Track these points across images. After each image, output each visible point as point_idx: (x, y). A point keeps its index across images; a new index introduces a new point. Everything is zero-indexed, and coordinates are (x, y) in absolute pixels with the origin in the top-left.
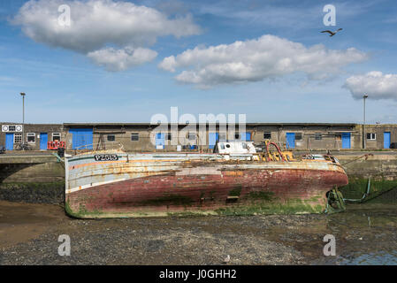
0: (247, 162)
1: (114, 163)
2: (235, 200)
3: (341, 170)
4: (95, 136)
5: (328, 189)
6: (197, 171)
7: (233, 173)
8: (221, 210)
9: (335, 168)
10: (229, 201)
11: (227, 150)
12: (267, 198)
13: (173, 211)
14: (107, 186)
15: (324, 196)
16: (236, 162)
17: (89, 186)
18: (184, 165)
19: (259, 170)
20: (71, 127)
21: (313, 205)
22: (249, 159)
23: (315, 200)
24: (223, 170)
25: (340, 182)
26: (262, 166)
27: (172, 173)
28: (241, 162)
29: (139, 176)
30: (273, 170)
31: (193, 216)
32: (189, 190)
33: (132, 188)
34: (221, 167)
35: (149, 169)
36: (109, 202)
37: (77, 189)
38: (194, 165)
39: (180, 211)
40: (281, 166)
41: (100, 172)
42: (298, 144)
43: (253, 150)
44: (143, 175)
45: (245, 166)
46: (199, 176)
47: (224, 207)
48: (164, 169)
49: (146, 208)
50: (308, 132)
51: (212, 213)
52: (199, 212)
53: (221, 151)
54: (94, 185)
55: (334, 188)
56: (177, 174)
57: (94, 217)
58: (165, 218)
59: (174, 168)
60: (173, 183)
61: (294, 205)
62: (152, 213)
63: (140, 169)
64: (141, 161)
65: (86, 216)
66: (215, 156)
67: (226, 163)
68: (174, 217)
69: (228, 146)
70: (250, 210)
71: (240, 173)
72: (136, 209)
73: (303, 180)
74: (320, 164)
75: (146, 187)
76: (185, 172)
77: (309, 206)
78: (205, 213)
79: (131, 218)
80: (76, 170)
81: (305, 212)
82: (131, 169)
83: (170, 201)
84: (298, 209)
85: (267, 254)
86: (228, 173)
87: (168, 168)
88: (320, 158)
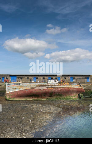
0: (55, 85)
1: (19, 85)
2: (51, 96)
3: (82, 88)
4: (17, 78)
5: (79, 93)
6: (40, 88)
7: (50, 88)
8: (47, 98)
9: (80, 87)
10: (49, 96)
11: (50, 82)
12: (60, 96)
13: (34, 99)
14: (16, 92)
15: (77, 95)
16: (52, 85)
17: (12, 92)
18: (37, 86)
19: (58, 88)
20: (11, 76)
21: (74, 98)
22: (55, 84)
23: (74, 96)
24: (47, 88)
25: (82, 91)
26: (59, 87)
27: (34, 88)
28: (53, 85)
29: (25, 89)
30: (62, 88)
31: (39, 100)
32: (38, 93)
33: (23, 92)
34: (47, 87)
35: (28, 87)
36: (17, 96)
37: (9, 92)
38: (40, 86)
39: (36, 99)
40: (64, 87)
41: (15, 88)
42: (74, 80)
43: (57, 82)
44: (26, 89)
45: (54, 87)
46: (41, 89)
47: (48, 98)
48: (32, 87)
49: (27, 98)
50: (77, 77)
51: (45, 99)
52: (41, 99)
53: (48, 82)
54: (13, 91)
55: (80, 93)
56: (35, 88)
57: (13, 100)
58: (32, 100)
59: (34, 87)
60: (34, 91)
61: (68, 98)
62: (28, 99)
63: (25, 87)
64: (26, 85)
65: (11, 100)
66: (46, 84)
67: (49, 85)
68: (34, 100)
69: (50, 81)
70: (55, 99)
71: (52, 88)
72: (24, 98)
73: (70, 91)
74: (76, 86)
75: (26, 92)
76: (37, 88)
77: (73, 98)
78: (43, 99)
79: (23, 100)
80: (9, 87)
81: (71, 100)
82: (23, 87)
83: (33, 96)
84: (69, 99)
85: (53, 110)
86: (49, 88)
87: (33, 87)
88: (76, 84)
